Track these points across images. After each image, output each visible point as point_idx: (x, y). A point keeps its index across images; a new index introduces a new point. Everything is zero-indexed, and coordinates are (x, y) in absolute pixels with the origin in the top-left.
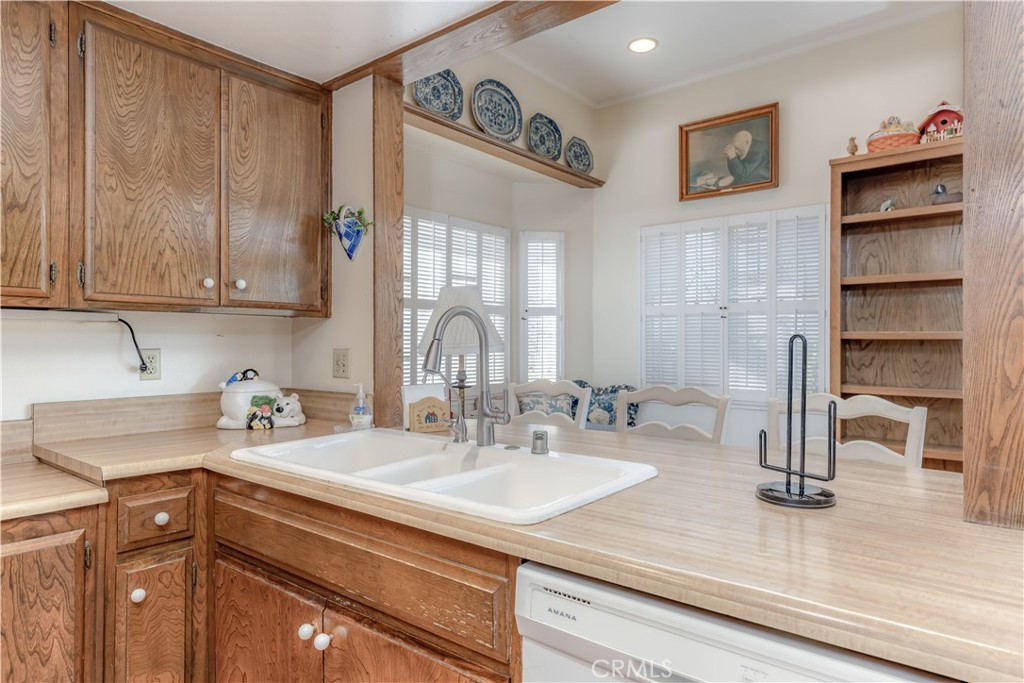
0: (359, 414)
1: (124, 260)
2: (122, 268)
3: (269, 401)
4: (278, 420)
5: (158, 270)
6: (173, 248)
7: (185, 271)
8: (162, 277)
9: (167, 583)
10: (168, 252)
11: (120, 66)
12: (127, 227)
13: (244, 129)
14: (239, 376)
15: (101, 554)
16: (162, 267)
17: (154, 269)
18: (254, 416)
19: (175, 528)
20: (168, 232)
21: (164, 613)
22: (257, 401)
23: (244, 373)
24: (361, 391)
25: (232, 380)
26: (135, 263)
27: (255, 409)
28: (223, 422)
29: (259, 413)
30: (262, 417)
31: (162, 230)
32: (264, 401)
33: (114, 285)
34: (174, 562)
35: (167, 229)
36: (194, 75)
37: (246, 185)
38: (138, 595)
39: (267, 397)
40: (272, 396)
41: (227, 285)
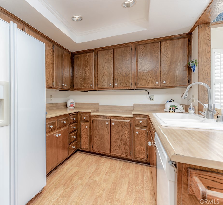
0: (191, 110)
1: (142, 81)
2: (142, 82)
3: (175, 106)
4: (176, 110)
5: (148, 82)
6: (150, 77)
7: (153, 81)
8: (148, 83)
9: (142, 133)
10: (150, 78)
11: (141, 50)
12: (142, 75)
13: (166, 51)
14: (169, 101)
15: (133, 125)
16: (148, 81)
17: (147, 81)
18: (170, 109)
19: (143, 124)
20: (149, 75)
21: (142, 137)
22: (171, 106)
23: (170, 100)
24: (191, 105)
25: (168, 102)
26: (144, 81)
27: (171, 108)
28: (165, 110)
29: (172, 109)
30: (172, 110)
31: (148, 75)
32: (173, 106)
33: (140, 85)
34: (144, 129)
35: (149, 74)
36: (154, 45)
37: (166, 62)
38: (137, 132)
39: (174, 106)
40: (176, 105)
41: (162, 83)
